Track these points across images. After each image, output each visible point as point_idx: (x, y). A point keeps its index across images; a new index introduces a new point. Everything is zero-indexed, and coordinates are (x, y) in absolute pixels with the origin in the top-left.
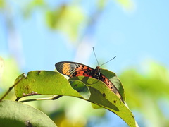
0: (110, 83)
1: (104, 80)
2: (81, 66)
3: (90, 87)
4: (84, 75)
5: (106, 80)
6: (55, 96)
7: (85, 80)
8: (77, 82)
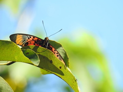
0: (56, 52)
1: (51, 49)
2: (32, 37)
3: (39, 55)
4: (34, 44)
5: (53, 49)
6: (9, 62)
7: (35, 49)
8: (28, 50)
